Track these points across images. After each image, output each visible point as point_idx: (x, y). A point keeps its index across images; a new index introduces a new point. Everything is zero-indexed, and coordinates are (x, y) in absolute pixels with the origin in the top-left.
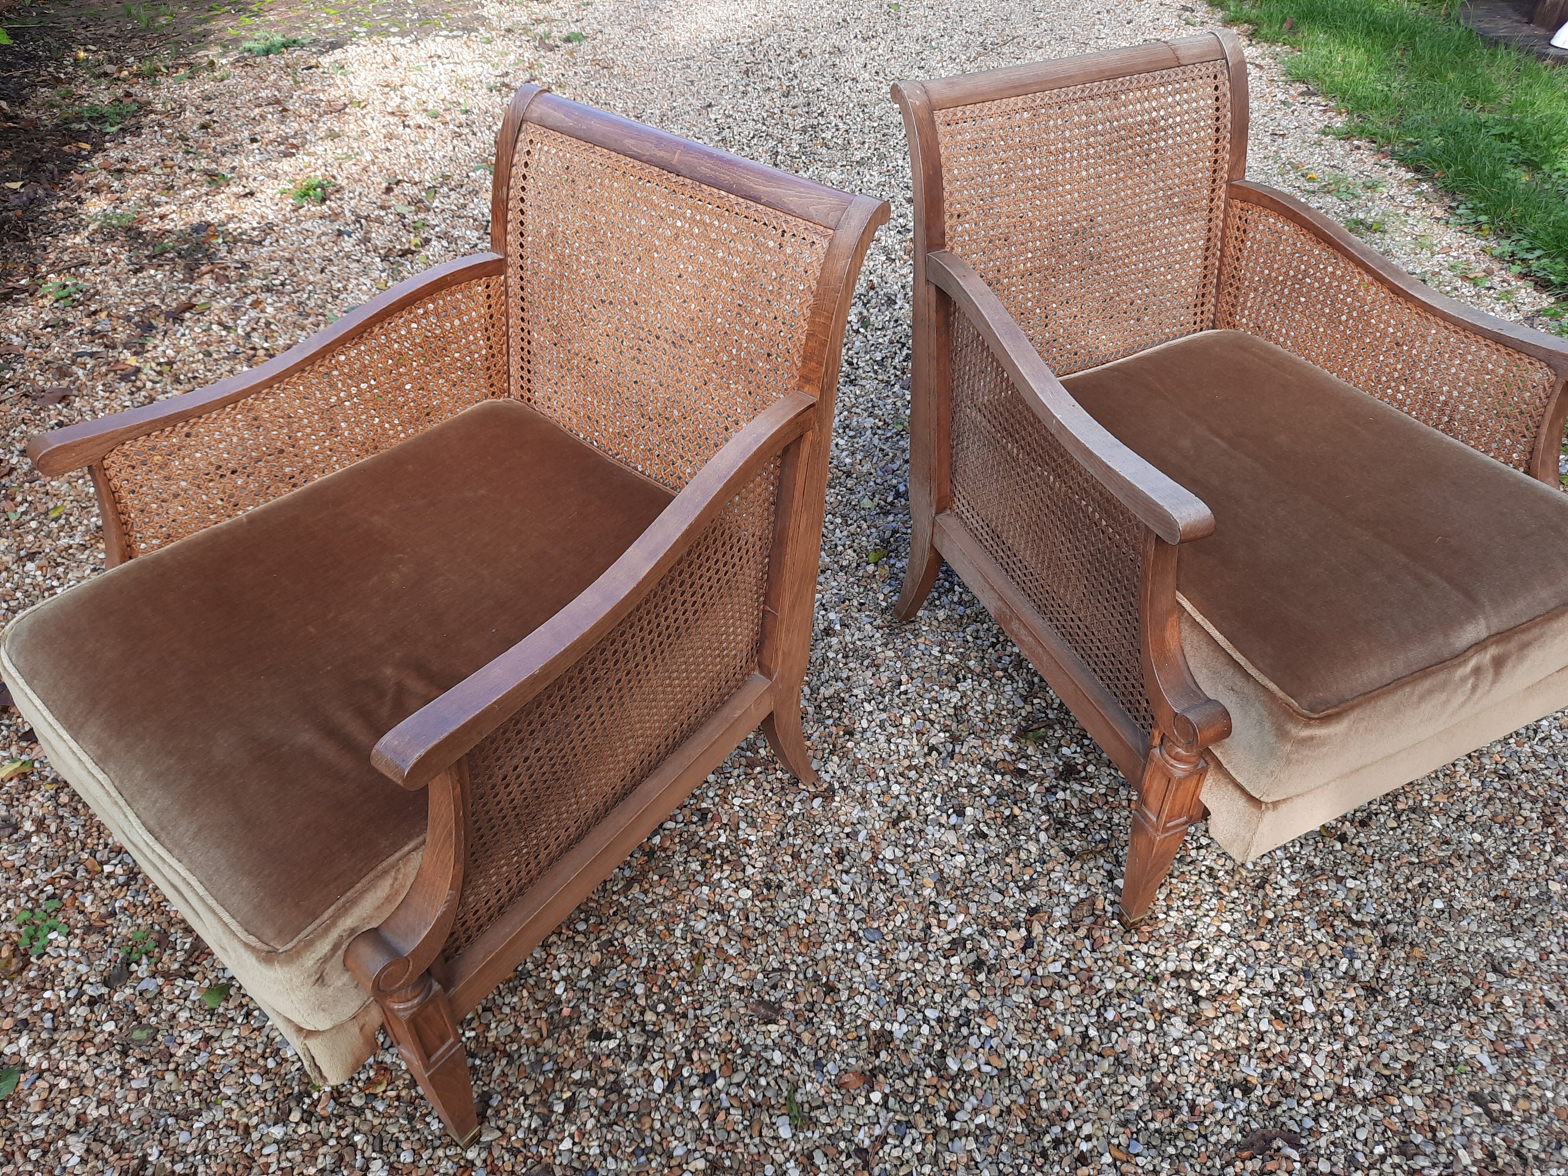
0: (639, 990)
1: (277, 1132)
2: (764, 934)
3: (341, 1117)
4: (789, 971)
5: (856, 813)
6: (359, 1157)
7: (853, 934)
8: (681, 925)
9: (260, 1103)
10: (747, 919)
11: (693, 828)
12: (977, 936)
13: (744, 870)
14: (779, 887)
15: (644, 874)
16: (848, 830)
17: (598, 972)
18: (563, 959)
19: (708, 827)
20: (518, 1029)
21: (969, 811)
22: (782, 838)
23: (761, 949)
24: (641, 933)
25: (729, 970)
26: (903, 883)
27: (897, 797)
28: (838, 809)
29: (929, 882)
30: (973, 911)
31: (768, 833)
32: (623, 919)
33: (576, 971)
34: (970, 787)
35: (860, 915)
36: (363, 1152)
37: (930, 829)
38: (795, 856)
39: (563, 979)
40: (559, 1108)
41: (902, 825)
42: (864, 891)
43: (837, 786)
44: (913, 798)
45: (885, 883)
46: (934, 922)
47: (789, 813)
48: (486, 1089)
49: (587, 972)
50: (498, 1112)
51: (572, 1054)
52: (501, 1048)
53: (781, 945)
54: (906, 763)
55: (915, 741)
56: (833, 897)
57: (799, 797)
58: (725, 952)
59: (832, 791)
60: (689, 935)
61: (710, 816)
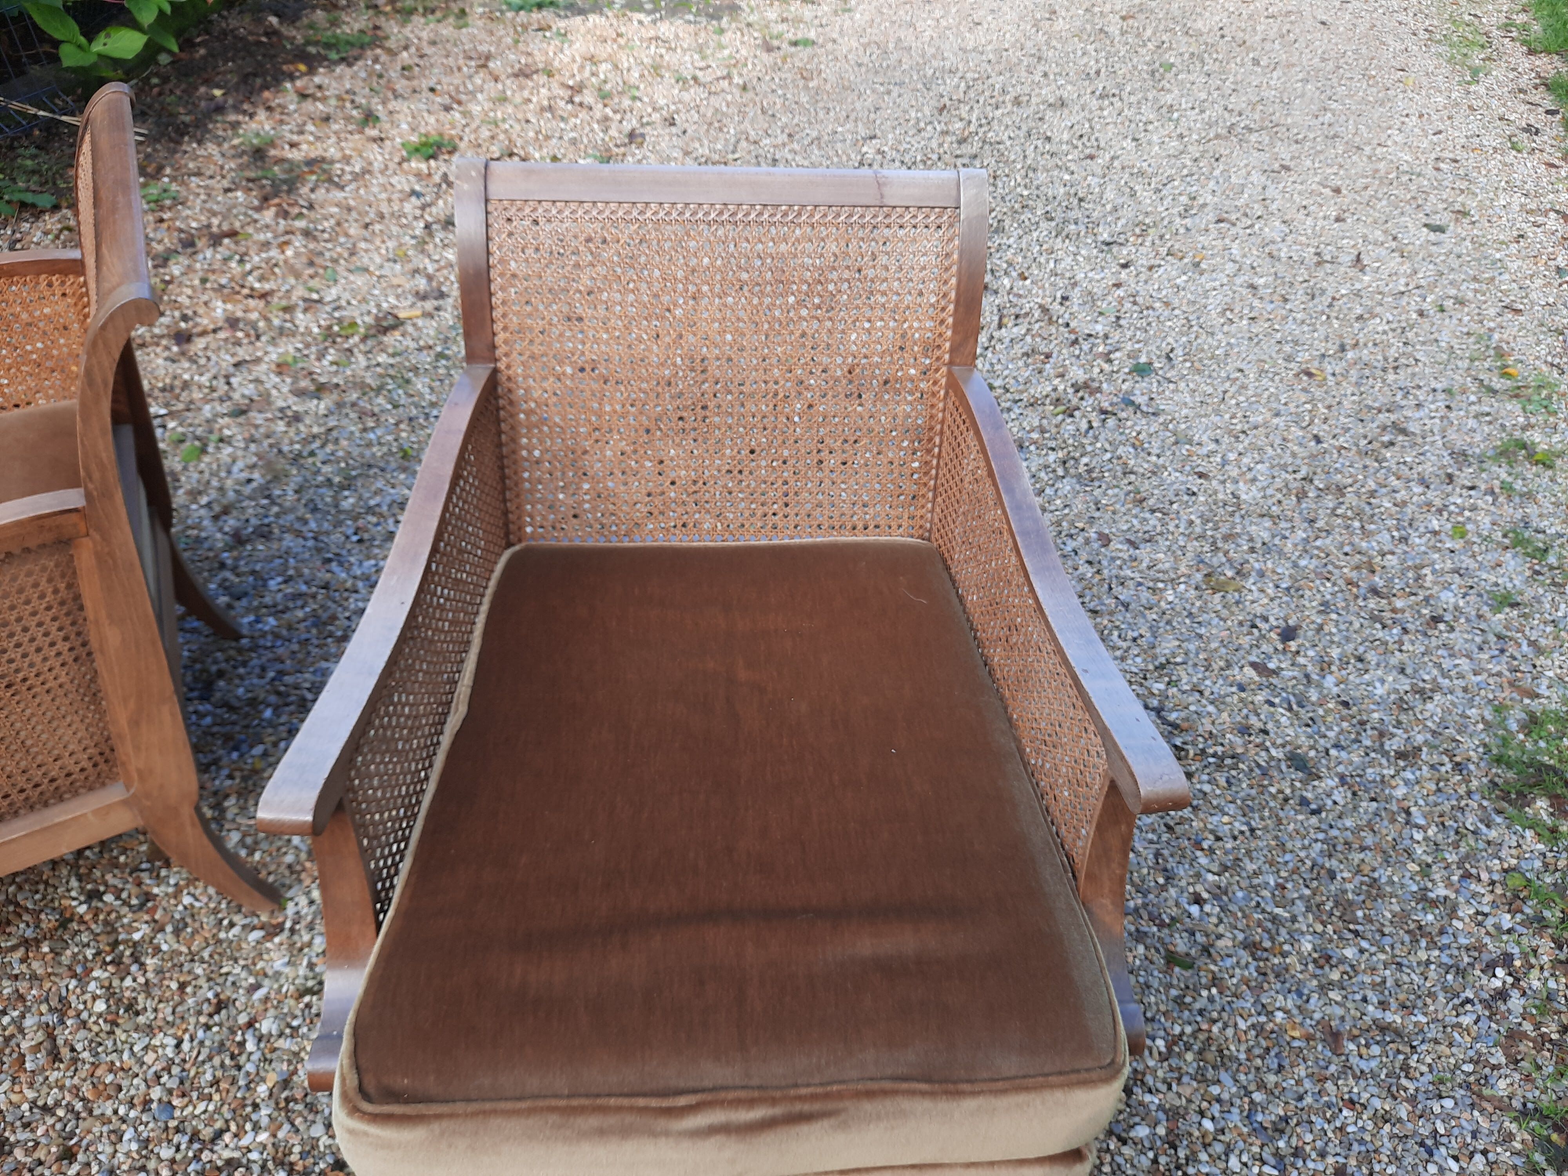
2: (74, 1061)
4: (55, 1115)
5: (280, 964)
8: (17, 1013)
11: (125, 910)
13: (122, 979)
14: (137, 1014)
15: (41, 940)
16: (253, 979)
19: (136, 916)
22: (191, 960)
23: (54, 1076)
26: (249, 1066)
28: (268, 951)
29: (272, 1078)
30: (281, 1135)
31: (184, 949)
35: (172, 1084)
38: (182, 987)
42: (201, 1058)
43: (290, 924)
45: (233, 1058)
46: (233, 1127)
47: (222, 935)
56: (170, 1051)
57: (246, 921)
58: (24, 1063)
59: (280, 928)
60: (11, 1028)
61: (150, 904)
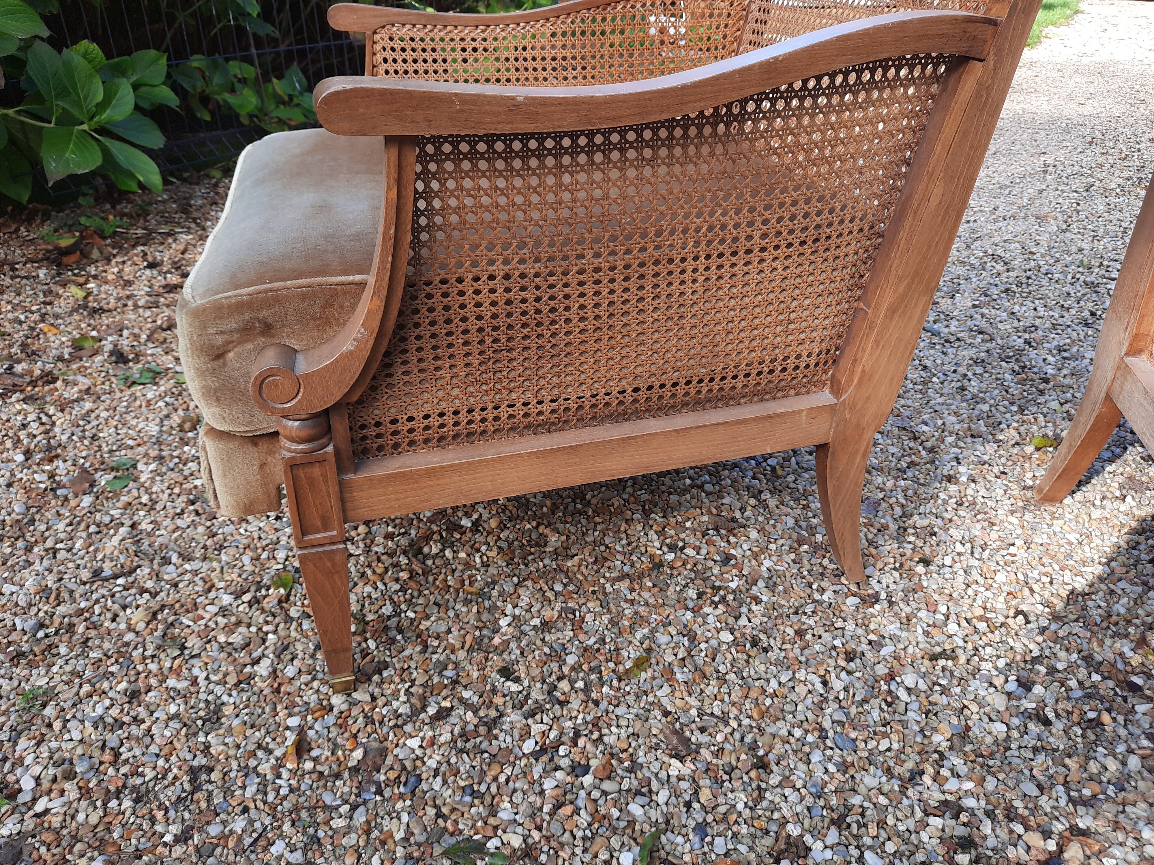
0: (571, 660)
1: (226, 599)
2: (723, 680)
3: (274, 615)
4: (727, 724)
5: (893, 628)
6: (260, 650)
7: (822, 729)
8: (646, 631)
9: (234, 576)
10: (714, 660)
11: (710, 563)
12: (980, 814)
13: (737, 618)
14: (766, 650)
15: (641, 576)
16: (872, 637)
17: (546, 625)
18: (524, 602)
19: (724, 569)
20: (449, 631)
21: (1038, 689)
22: (796, 613)
23: (710, 690)
24: (606, 619)
25: (666, 689)
26: (911, 714)
27: (950, 637)
28: (872, 615)
29: (946, 730)
30: (990, 787)
31: (783, 602)
32: (598, 599)
33: (528, 616)
34: (1052, 671)
35: (839, 716)
36: (266, 648)
37: (975, 684)
38: (800, 633)
39: (514, 617)
40: (432, 710)
41: (942, 662)
42: (858, 698)
43: (883, 596)
44: (970, 646)
45: (889, 705)
47: (817, 596)
48: (388, 659)
49: (536, 622)
50: (382, 682)
51: (475, 674)
52: (424, 637)
53: (734, 697)
54: (979, 612)
55: (1001, 599)
56: (819, 687)
57: (835, 588)
58: (673, 673)
59: (876, 599)
60: (647, 641)
61: (733, 562)
